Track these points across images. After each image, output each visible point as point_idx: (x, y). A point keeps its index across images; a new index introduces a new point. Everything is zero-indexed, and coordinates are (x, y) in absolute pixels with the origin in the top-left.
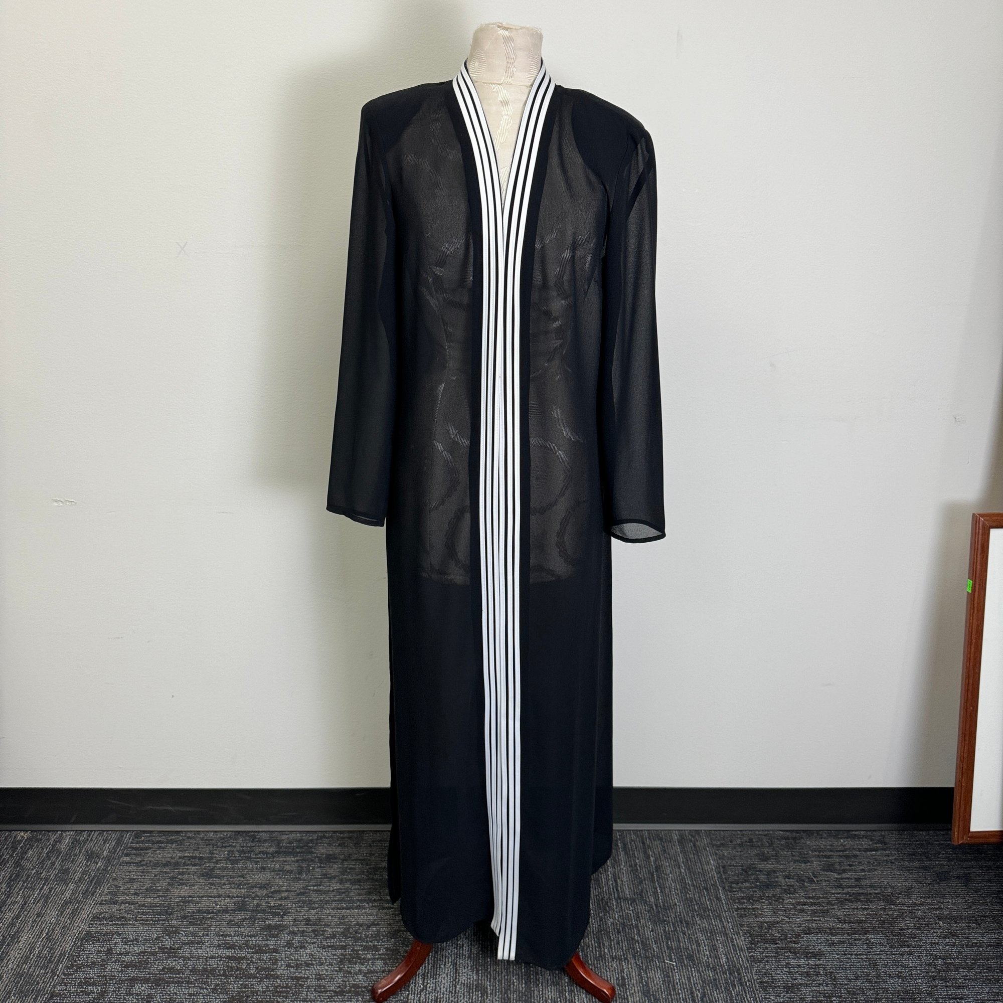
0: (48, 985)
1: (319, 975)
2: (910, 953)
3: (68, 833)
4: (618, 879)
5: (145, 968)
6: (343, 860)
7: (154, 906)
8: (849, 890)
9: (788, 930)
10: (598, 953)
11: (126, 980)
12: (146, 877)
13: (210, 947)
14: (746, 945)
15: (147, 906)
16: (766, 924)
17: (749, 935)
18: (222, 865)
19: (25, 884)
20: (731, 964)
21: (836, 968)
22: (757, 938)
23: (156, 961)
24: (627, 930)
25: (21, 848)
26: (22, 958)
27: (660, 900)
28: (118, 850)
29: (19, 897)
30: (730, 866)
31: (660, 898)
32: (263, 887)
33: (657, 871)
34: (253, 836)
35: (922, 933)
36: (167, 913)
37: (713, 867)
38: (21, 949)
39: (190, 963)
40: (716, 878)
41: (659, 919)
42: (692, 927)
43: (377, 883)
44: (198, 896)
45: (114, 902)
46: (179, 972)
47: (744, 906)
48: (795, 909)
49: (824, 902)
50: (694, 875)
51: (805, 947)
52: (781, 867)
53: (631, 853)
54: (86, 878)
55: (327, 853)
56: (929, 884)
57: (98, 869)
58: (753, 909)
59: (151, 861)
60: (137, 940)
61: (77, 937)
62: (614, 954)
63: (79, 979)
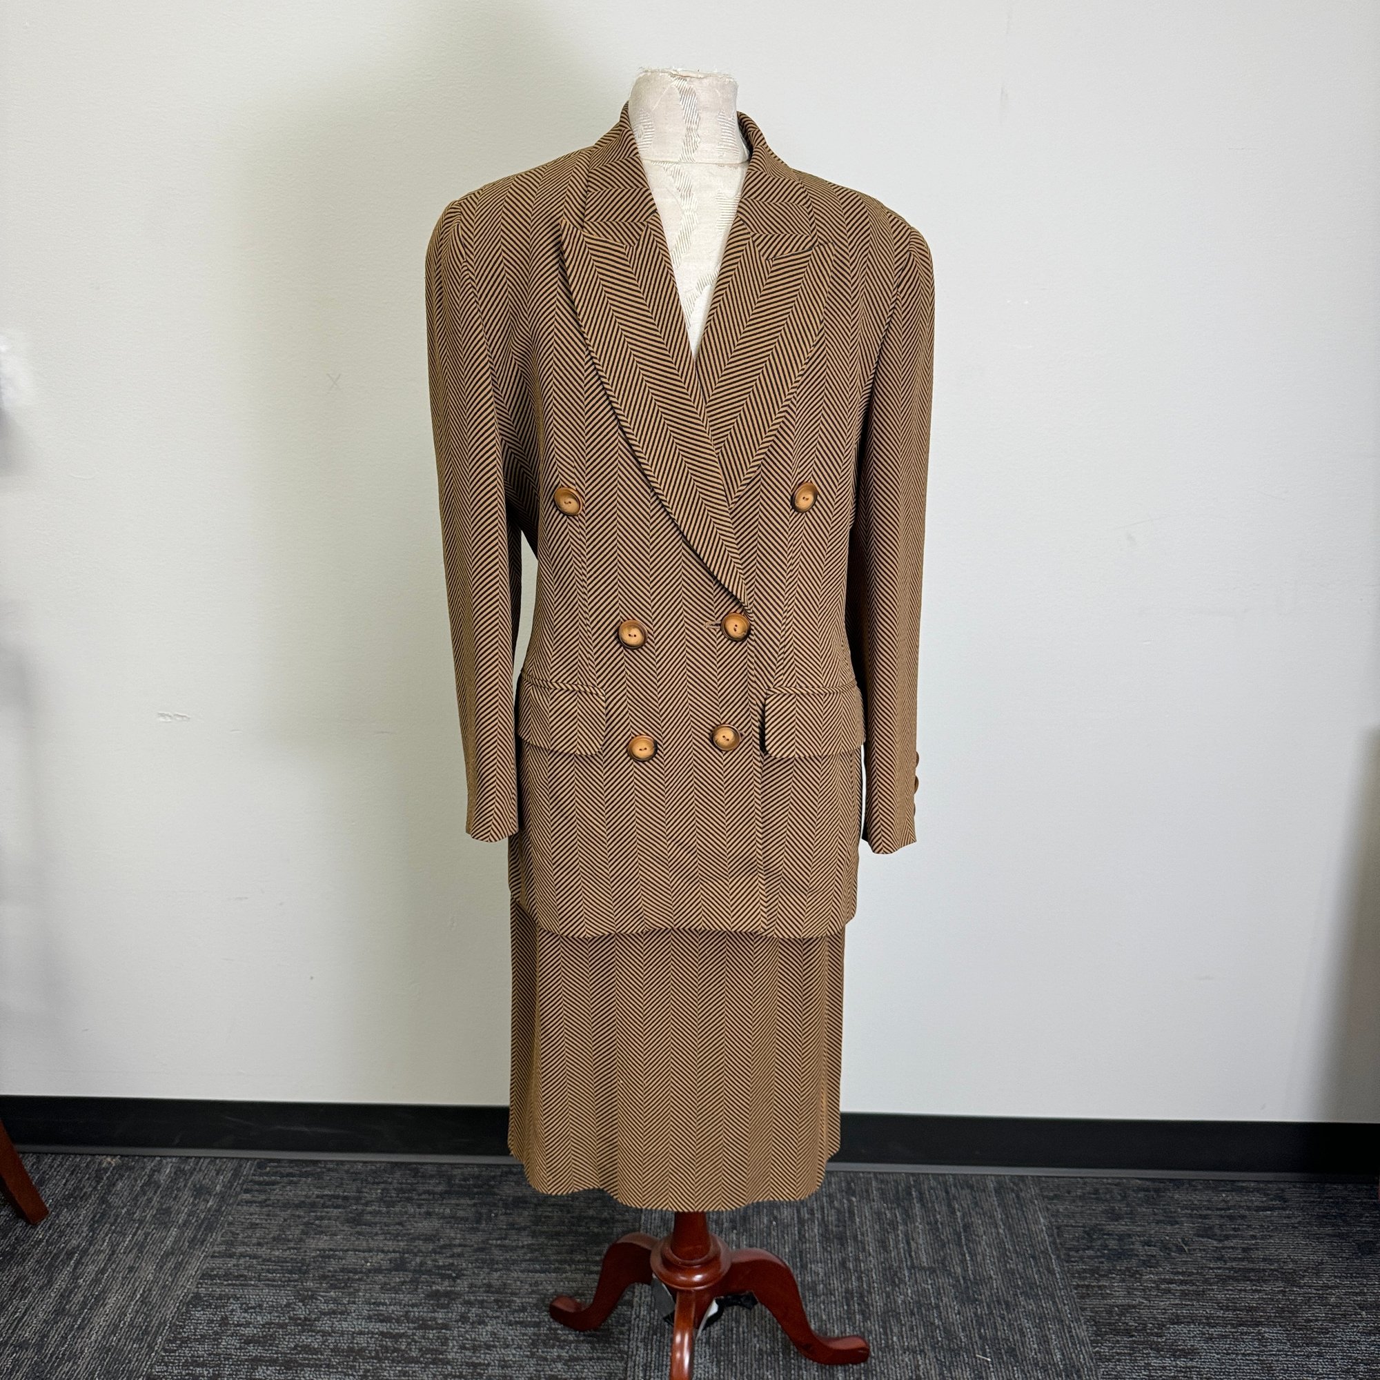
0: (144, 1364)
1: (504, 1361)
2: (1320, 1355)
3: (169, 1160)
4: (911, 1241)
5: (270, 1345)
6: (536, 1205)
7: (283, 1262)
8: (1234, 1264)
9: (1149, 1318)
10: (883, 1342)
11: (246, 1360)
12: (273, 1222)
13: (358, 1319)
14: (1089, 1337)
15: (274, 1261)
16: (1116, 1309)
17: (1093, 1323)
18: (374, 1207)
19: (113, 1228)
20: (1068, 1362)
21: (1215, 1372)
22: (1105, 1327)
23: (286, 1335)
24: (924, 1312)
25: (108, 1178)
26: (108, 1326)
27: (970, 1272)
28: (236, 1184)
29: (105, 1244)
30: (1067, 1226)
31: (970, 1269)
32: (428, 1239)
33: (965, 1231)
34: (414, 1169)
35: (1336, 1327)
36: (300, 1270)
37: (1044, 1228)
38: (107, 1315)
39: (331, 1340)
40: (1048, 1243)
41: (968, 1297)
42: (1014, 1310)
43: (582, 1238)
44: (341, 1250)
45: (230, 1254)
46: (316, 1352)
47: (1086, 1283)
48: (1158, 1289)
49: (1198, 1281)
50: (1017, 1238)
51: (1172, 1343)
52: (1139, 1229)
53: (930, 1205)
54: (193, 1221)
55: (516, 1195)
56: (1347, 1259)
57: (209, 1210)
58: (1099, 1287)
59: (278, 1200)
60: (260, 1306)
61: (181, 1301)
62: (906, 1344)
63: (184, 1357)
